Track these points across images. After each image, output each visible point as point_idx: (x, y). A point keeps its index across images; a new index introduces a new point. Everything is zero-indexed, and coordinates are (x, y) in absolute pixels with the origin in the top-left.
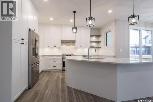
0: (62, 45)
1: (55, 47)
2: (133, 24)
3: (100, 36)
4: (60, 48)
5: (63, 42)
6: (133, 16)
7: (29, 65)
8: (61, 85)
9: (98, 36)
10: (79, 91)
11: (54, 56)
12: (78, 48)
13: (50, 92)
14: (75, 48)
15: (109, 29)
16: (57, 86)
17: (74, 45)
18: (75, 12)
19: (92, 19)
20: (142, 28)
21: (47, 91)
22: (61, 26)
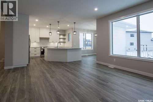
1: (35, 42)
3: (66, 35)
5: (41, 39)
11: (35, 48)
12: (51, 42)
18: (50, 24)
22: (39, 28)
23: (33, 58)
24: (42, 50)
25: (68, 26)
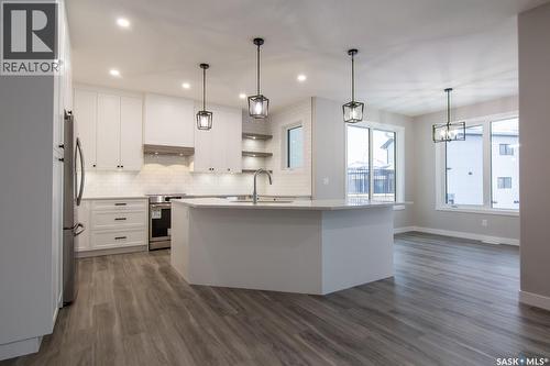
0: (145, 163)
1: (120, 169)
2: (354, 121)
3: (271, 137)
4: (136, 173)
5: (151, 152)
6: (353, 105)
7: (64, 229)
8: (172, 285)
9: (265, 138)
10: (232, 290)
11: (121, 202)
12: (200, 173)
13: (146, 304)
14: (193, 174)
15: (297, 119)
16: (159, 289)
17: (188, 165)
18: (204, 66)
19: (262, 101)
20: (376, 125)
21: (135, 303)
22: (143, 95)
23: (102, 257)
24: (157, 215)
25: (302, 78)
